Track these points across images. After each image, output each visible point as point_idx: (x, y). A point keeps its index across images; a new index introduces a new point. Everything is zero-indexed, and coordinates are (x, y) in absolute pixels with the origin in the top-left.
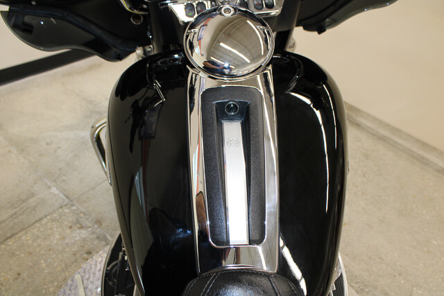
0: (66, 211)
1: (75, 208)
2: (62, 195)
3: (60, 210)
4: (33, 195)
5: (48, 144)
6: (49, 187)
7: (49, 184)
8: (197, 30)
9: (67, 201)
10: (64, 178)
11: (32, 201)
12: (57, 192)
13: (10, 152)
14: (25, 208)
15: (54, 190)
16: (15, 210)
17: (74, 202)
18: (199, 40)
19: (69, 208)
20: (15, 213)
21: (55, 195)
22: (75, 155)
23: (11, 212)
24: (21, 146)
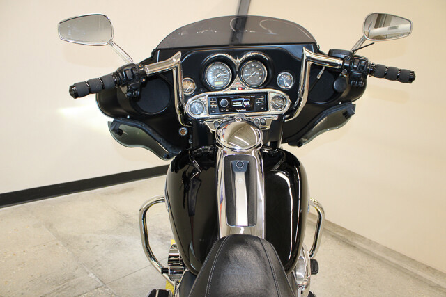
0: (101, 291)
1: (108, 290)
2: (97, 280)
3: (96, 290)
4: (74, 277)
5: (88, 242)
6: (88, 273)
7: (87, 271)
8: (221, 130)
9: (101, 284)
10: (100, 267)
11: (73, 282)
12: (93, 277)
13: (57, 244)
14: (66, 286)
15: (91, 275)
16: (58, 287)
17: (107, 285)
18: (223, 135)
19: (103, 289)
20: (59, 289)
21: (92, 279)
22: (110, 252)
23: (55, 287)
24: (67, 241)
